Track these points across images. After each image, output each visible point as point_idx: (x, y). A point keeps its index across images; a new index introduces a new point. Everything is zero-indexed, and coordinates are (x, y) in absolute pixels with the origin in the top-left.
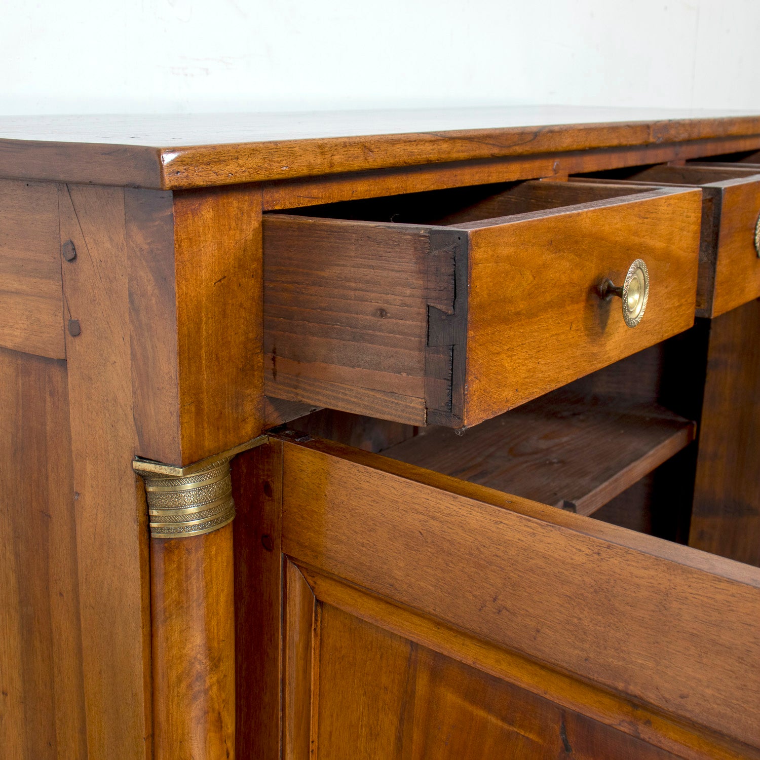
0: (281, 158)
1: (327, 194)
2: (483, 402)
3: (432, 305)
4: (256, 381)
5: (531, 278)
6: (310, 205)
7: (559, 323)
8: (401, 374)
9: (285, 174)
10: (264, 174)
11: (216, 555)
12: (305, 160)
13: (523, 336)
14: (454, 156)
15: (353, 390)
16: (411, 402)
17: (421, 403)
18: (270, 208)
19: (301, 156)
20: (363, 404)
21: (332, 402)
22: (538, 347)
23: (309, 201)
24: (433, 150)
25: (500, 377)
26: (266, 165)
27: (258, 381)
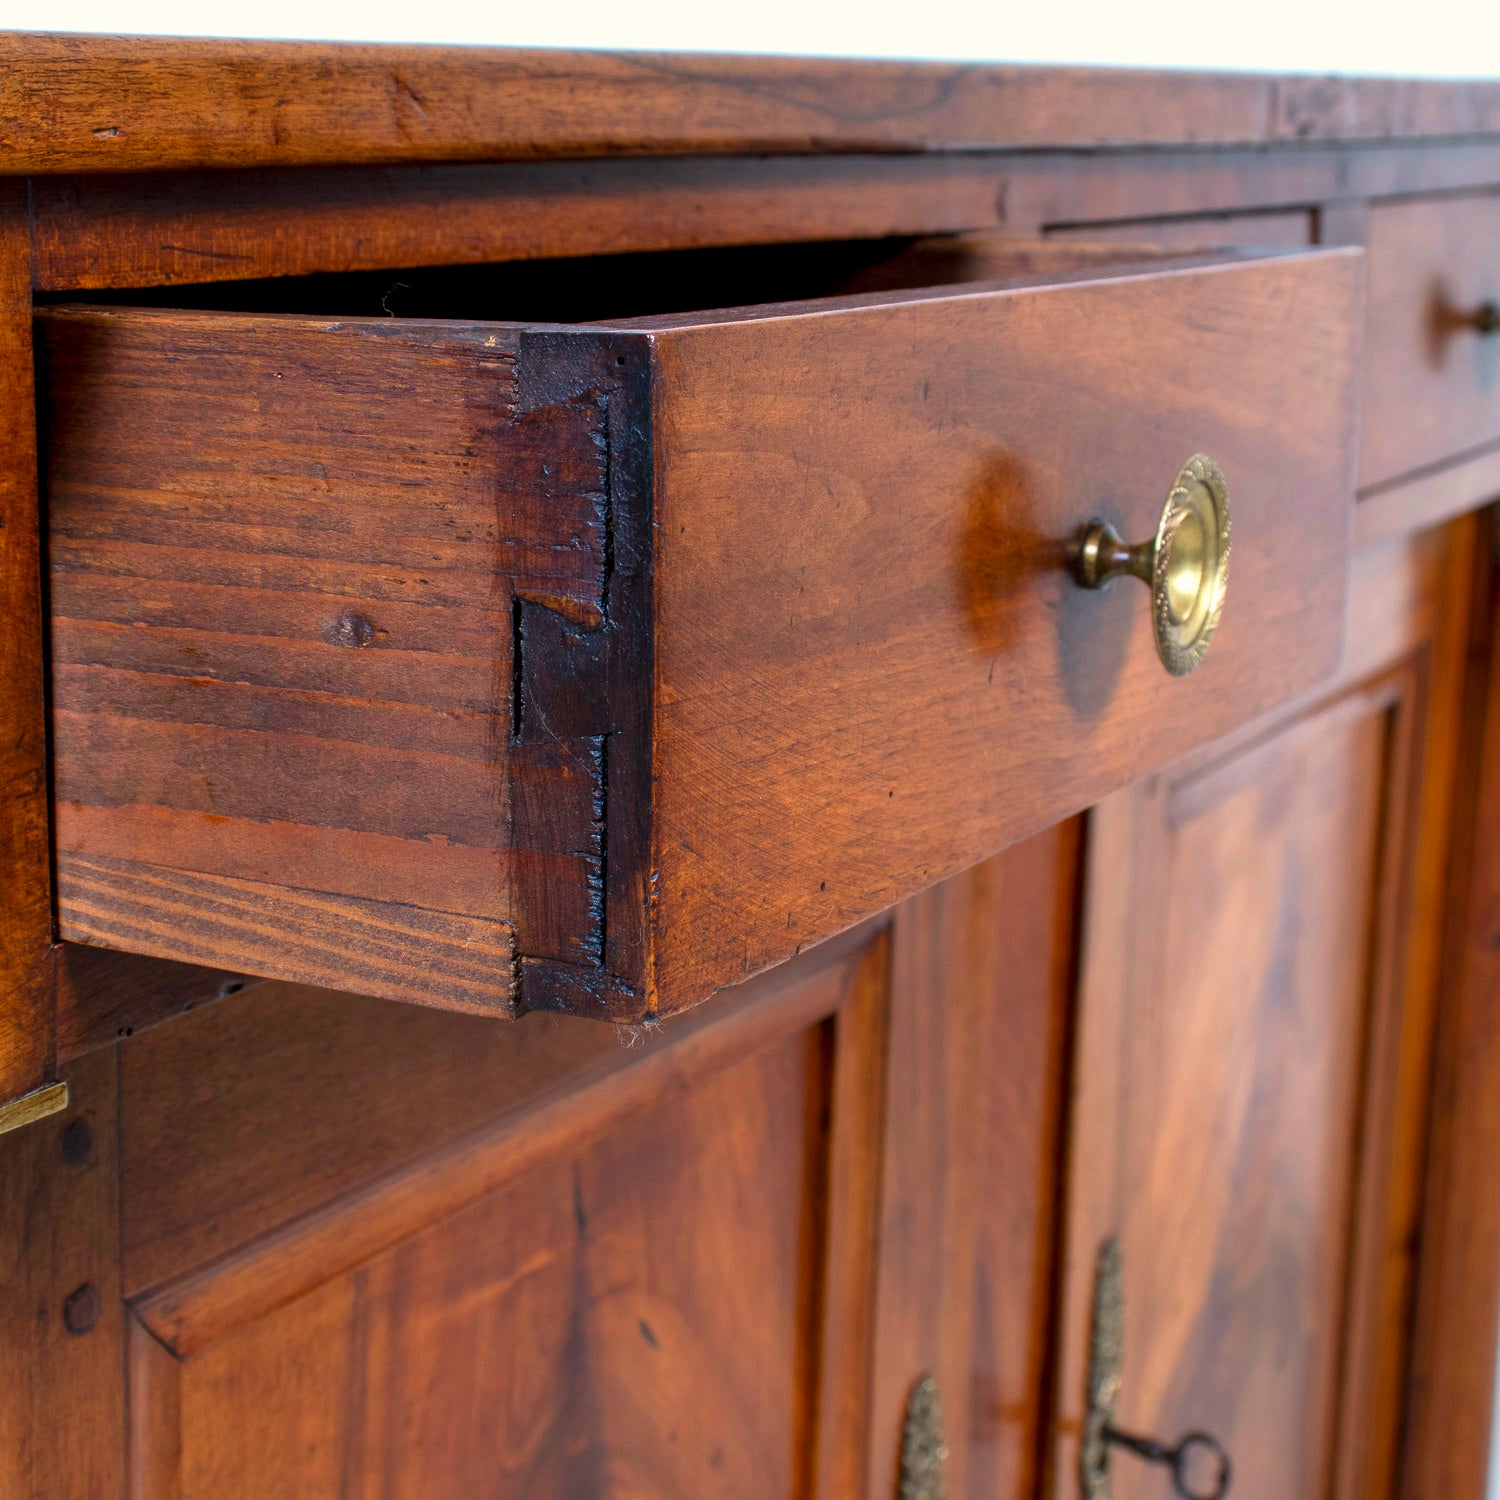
0: (93, 99)
1: (269, 245)
2: (713, 928)
3: (531, 594)
4: (21, 895)
5: (862, 504)
6: (209, 279)
7: (952, 661)
8: (428, 840)
9: (109, 154)
10: (30, 150)
12: (181, 109)
13: (841, 703)
14: (694, 132)
15: (264, 898)
16: (463, 934)
17: (498, 937)
18: (61, 284)
19: (165, 95)
20: (300, 946)
21: (195, 940)
22: (889, 740)
23: (204, 266)
24: (627, 109)
25: (766, 843)
26: (35, 116)
27: (29, 893)
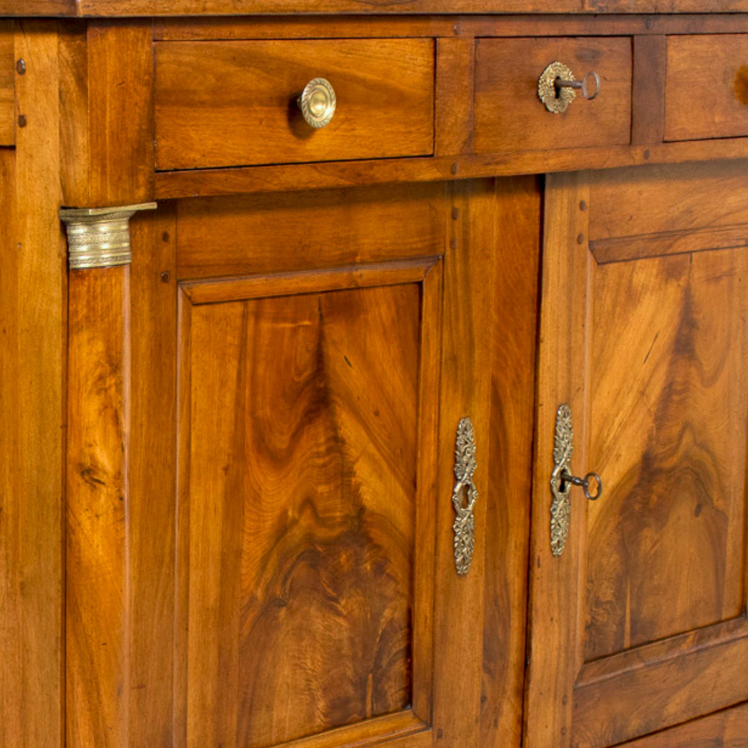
11: (115, 283)
12: (182, 4)
